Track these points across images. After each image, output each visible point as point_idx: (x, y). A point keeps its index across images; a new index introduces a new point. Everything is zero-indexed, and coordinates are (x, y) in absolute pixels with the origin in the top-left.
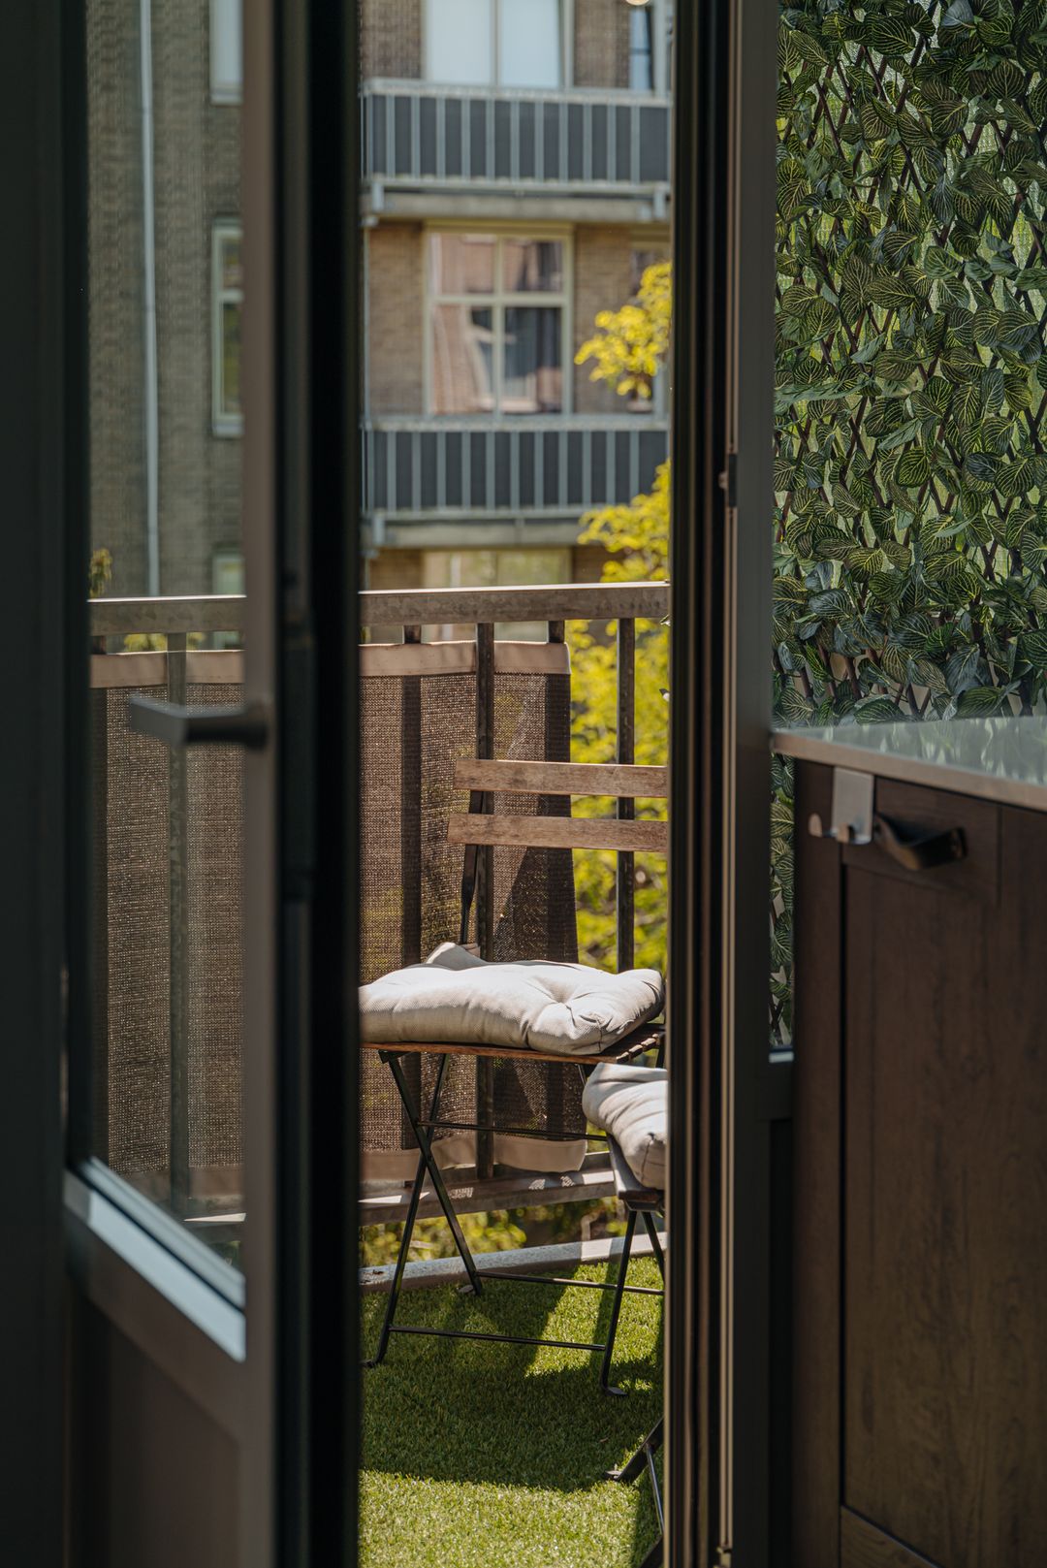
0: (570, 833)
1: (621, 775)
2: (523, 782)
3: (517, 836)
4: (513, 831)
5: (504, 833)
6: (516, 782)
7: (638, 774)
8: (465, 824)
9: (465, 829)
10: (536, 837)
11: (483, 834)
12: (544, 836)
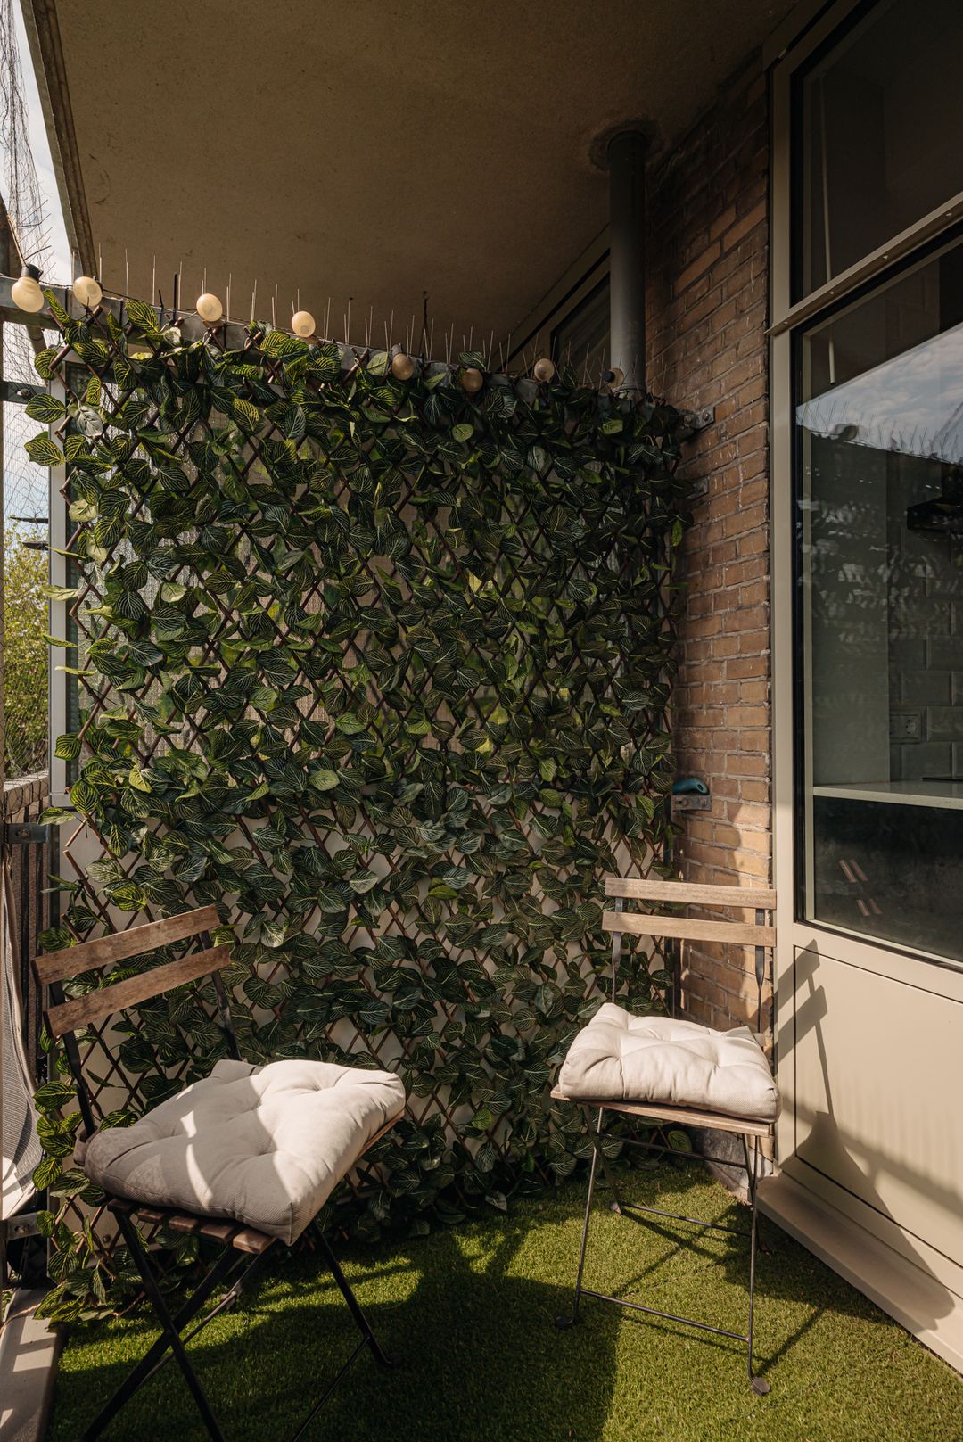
0: (149, 985)
1: (166, 927)
2: (98, 959)
3: (111, 1006)
4: (107, 1003)
5: (100, 1008)
6: (93, 960)
7: (176, 923)
8: (64, 1015)
9: (66, 1019)
10: (126, 999)
11: (83, 1017)
12: (132, 997)
